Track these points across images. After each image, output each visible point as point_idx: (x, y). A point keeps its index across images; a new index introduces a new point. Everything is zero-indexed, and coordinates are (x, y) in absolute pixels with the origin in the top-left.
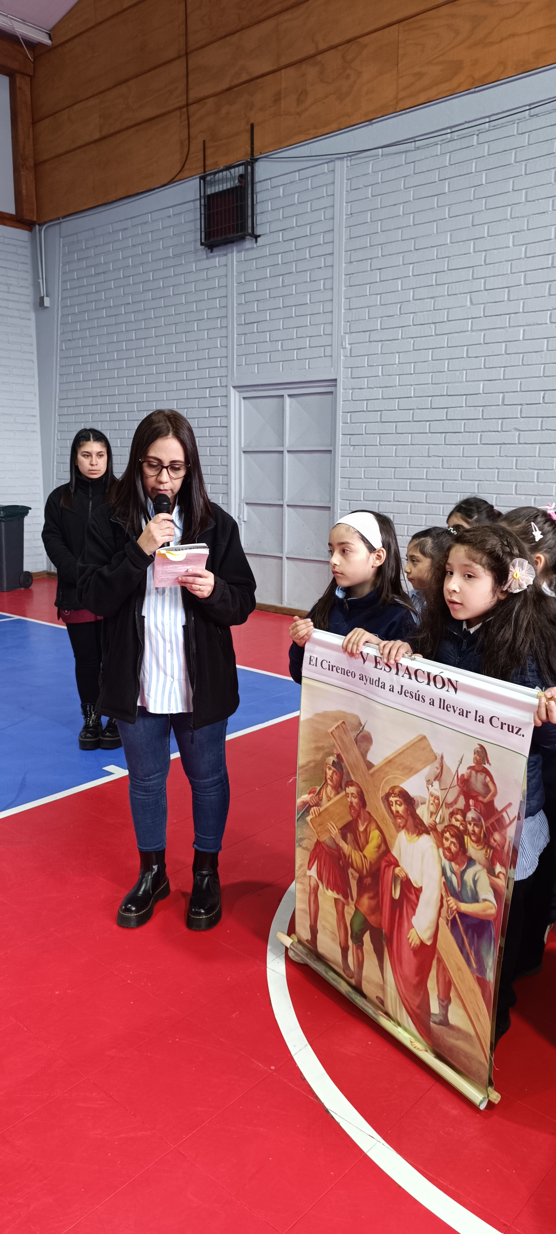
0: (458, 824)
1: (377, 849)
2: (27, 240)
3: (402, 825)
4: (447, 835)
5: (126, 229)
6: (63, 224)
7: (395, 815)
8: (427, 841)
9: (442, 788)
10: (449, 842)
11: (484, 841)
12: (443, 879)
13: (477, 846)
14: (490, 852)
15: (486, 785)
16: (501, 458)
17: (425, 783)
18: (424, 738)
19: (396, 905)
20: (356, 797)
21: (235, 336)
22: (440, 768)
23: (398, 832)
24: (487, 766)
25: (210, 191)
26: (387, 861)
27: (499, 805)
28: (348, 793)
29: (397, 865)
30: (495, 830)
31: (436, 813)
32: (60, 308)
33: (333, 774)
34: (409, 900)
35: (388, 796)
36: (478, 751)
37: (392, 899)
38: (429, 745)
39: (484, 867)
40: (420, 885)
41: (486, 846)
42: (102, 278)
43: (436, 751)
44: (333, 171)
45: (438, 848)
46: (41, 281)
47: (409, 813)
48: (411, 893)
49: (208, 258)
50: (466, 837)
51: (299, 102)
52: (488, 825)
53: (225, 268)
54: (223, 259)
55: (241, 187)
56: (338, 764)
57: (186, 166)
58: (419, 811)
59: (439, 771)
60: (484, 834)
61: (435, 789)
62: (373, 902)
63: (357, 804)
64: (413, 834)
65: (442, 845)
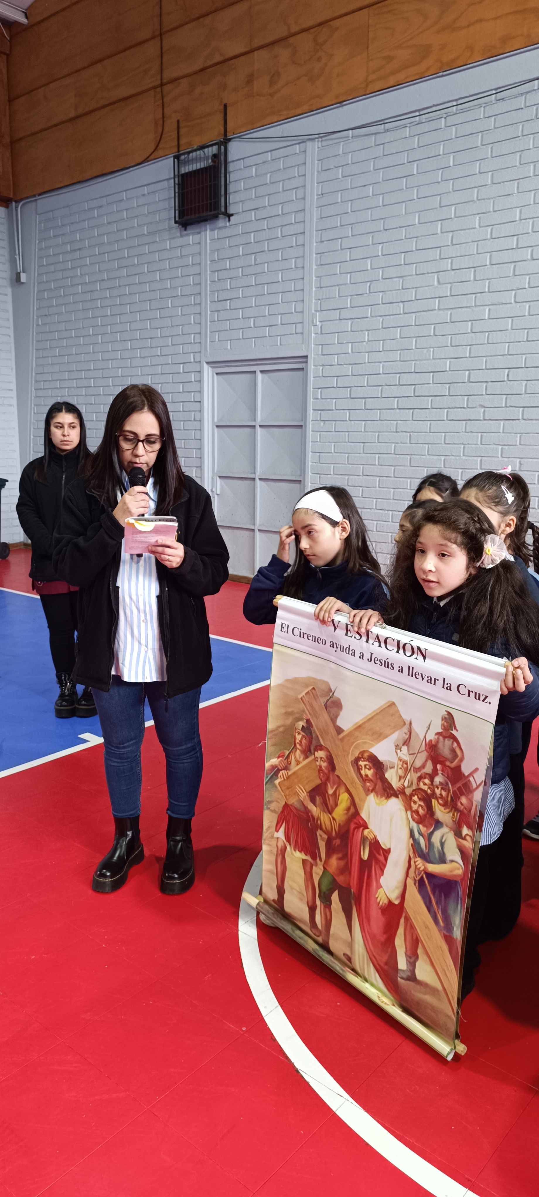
0: (425, 788)
1: (346, 812)
2: (4, 217)
3: (371, 788)
4: (415, 798)
5: (101, 207)
6: (39, 202)
7: (365, 779)
8: (395, 804)
9: (411, 753)
10: (417, 805)
11: (451, 804)
12: (411, 841)
13: (445, 809)
14: (457, 815)
15: (453, 751)
16: (466, 434)
17: (394, 747)
18: (393, 704)
19: (365, 866)
20: (325, 761)
21: (209, 312)
22: (408, 733)
23: (367, 795)
24: (454, 732)
25: (184, 170)
26: (356, 823)
27: (466, 769)
28: (317, 758)
29: (366, 827)
30: (462, 794)
31: (405, 777)
32: (36, 284)
33: (302, 738)
34: (377, 861)
35: (357, 760)
36: (445, 718)
37: (361, 860)
38: (398, 711)
39: (451, 829)
40: (388, 847)
41: (453, 810)
42: (77, 254)
43: (404, 717)
44: (305, 151)
45: (406, 811)
46: (17, 257)
47: (378, 776)
48: (379, 854)
49: (182, 236)
50: (433, 801)
51: (272, 83)
52: (455, 789)
53: (198, 246)
54: (197, 237)
55: (214, 166)
56: (308, 729)
57: (161, 146)
58: (387, 775)
59: (407, 736)
60: (452, 798)
61: (403, 754)
62: (342, 863)
63: (326, 768)
64: (382, 797)
65: (410, 808)
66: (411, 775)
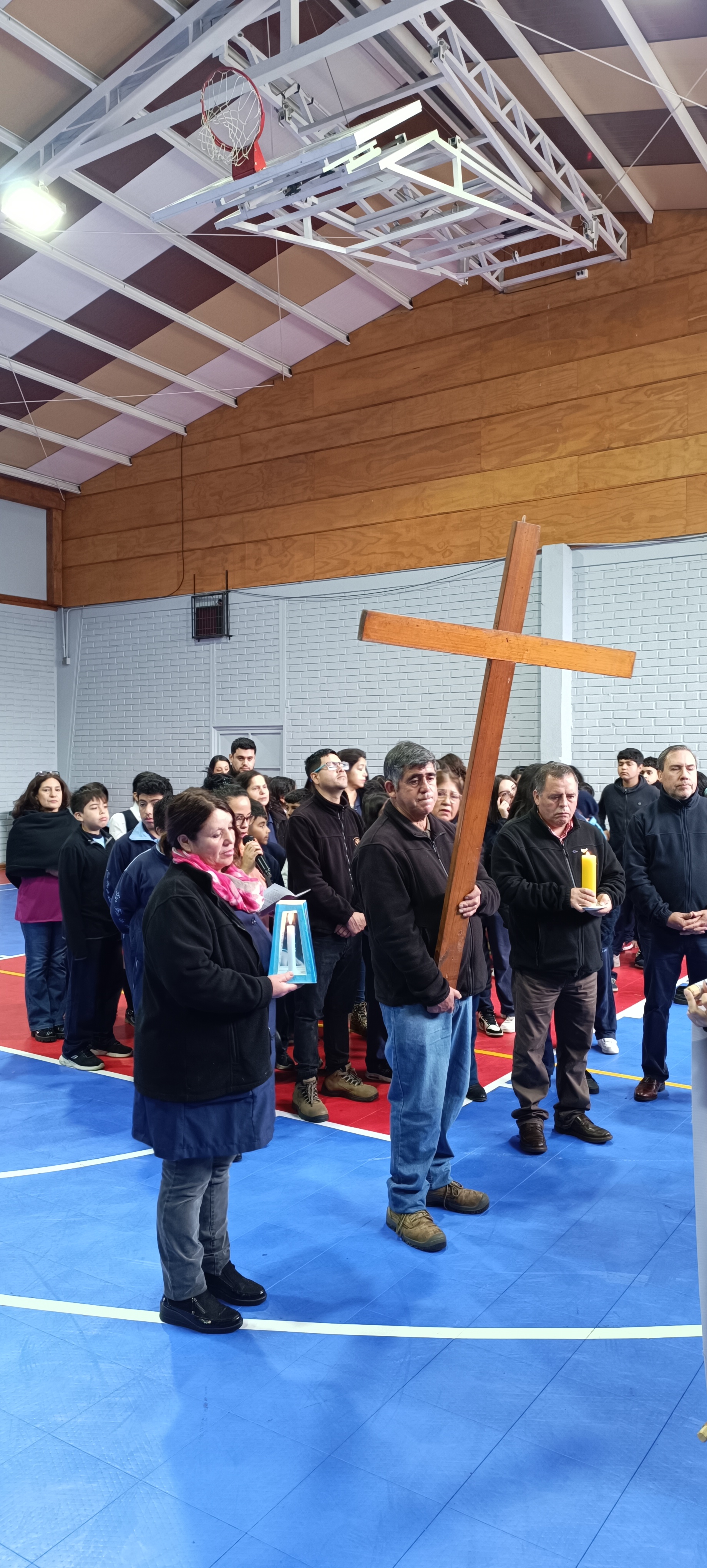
2: (53, 617)
5: (135, 619)
6: (84, 610)
21: (215, 695)
25: (198, 605)
32: (79, 666)
42: (115, 649)
44: (278, 605)
46: (64, 646)
49: (196, 645)
51: (257, 564)
53: (208, 652)
54: (207, 647)
55: (220, 607)
57: (181, 588)
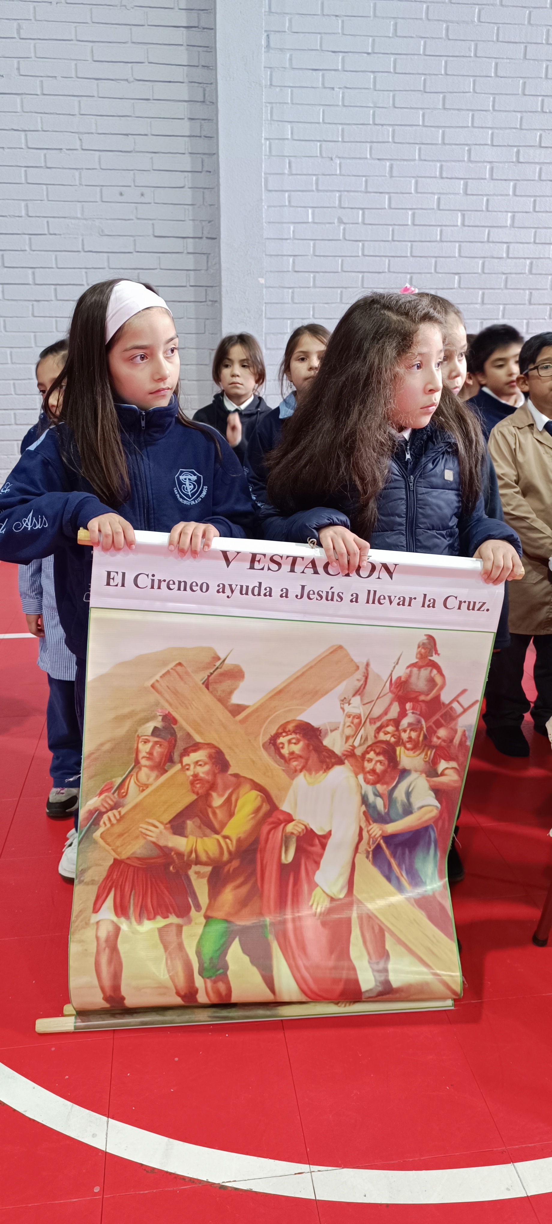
0: (388, 737)
1: (252, 816)
3: (299, 768)
4: (372, 755)
7: (288, 759)
9: (365, 702)
11: (424, 743)
12: (364, 808)
14: (432, 753)
17: (338, 703)
18: (339, 647)
20: (206, 764)
22: (364, 679)
23: (293, 778)
28: (187, 765)
29: (290, 820)
30: (440, 726)
31: (355, 735)
33: (152, 748)
34: (310, 855)
35: (273, 739)
36: (422, 644)
37: (281, 866)
38: (347, 655)
39: (422, 772)
40: (327, 830)
41: (426, 748)
43: (357, 659)
45: (356, 775)
48: (313, 846)
50: (398, 749)
52: (431, 724)
56: (166, 729)
58: (326, 742)
59: (362, 682)
60: (425, 737)
62: (244, 891)
63: (207, 772)
65: (363, 769)
66: (365, 730)
